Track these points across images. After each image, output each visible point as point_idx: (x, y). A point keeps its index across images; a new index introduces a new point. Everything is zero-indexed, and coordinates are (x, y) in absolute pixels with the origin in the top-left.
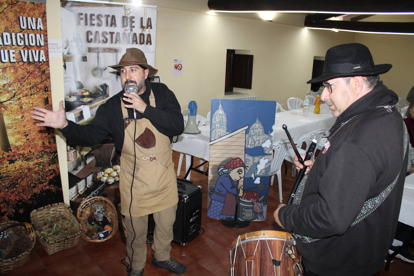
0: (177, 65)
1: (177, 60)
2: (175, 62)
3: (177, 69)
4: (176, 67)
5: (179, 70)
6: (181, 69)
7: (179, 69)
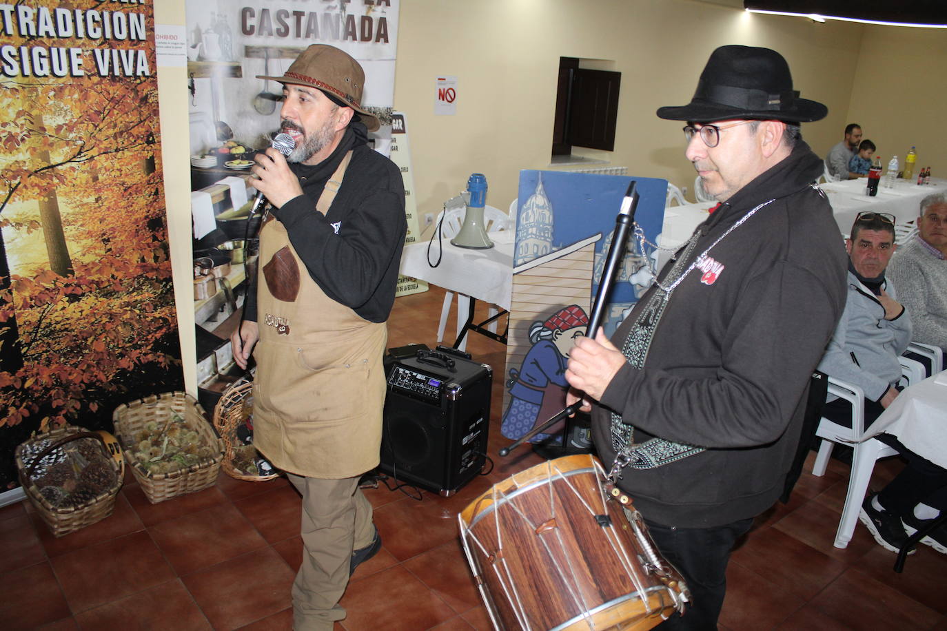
0: (444, 90)
1: (444, 79)
2: (439, 84)
3: (443, 100)
4: (442, 96)
5: (448, 101)
6: (453, 100)
7: (450, 99)
